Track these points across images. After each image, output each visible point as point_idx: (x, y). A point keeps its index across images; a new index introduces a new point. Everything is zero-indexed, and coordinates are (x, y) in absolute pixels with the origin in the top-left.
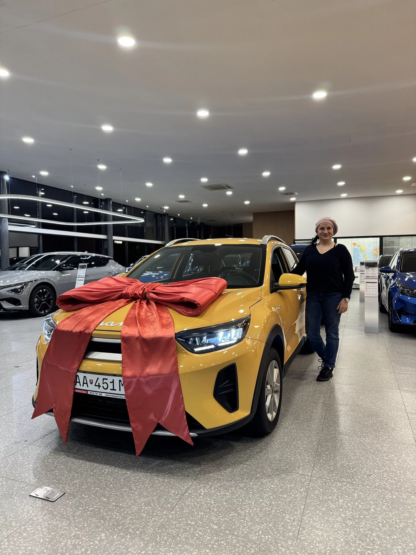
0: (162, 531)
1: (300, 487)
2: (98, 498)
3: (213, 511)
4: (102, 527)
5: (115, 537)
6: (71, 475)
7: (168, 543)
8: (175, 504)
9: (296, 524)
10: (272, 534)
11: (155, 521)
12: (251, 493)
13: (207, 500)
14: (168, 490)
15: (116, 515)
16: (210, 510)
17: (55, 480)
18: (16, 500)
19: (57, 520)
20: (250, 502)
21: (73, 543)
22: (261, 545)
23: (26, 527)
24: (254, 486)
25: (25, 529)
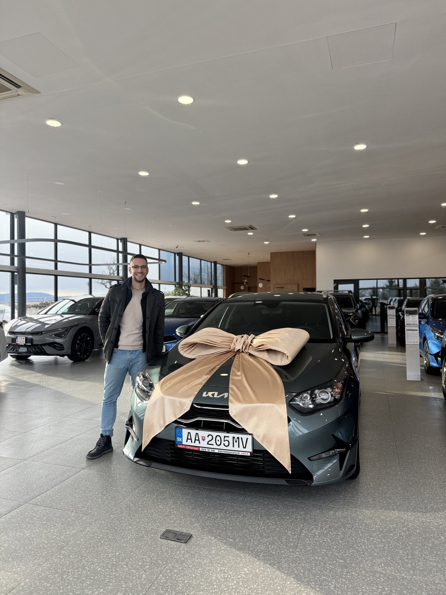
0: (296, 565)
1: (401, 527)
2: (224, 539)
3: (334, 548)
4: (241, 563)
5: (257, 571)
6: (188, 520)
7: (306, 575)
8: (297, 543)
9: (411, 557)
10: (394, 566)
11: (285, 557)
12: (360, 532)
13: (324, 540)
14: (284, 531)
15: (248, 553)
16: (330, 547)
17: (176, 525)
18: (149, 542)
19: (197, 558)
20: (362, 540)
21: (223, 577)
22: (388, 575)
23: (173, 564)
24: (361, 527)
25: (173, 567)
